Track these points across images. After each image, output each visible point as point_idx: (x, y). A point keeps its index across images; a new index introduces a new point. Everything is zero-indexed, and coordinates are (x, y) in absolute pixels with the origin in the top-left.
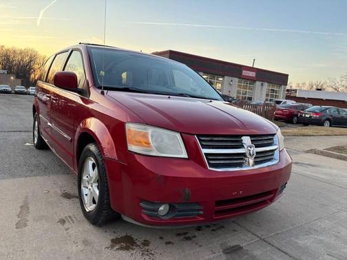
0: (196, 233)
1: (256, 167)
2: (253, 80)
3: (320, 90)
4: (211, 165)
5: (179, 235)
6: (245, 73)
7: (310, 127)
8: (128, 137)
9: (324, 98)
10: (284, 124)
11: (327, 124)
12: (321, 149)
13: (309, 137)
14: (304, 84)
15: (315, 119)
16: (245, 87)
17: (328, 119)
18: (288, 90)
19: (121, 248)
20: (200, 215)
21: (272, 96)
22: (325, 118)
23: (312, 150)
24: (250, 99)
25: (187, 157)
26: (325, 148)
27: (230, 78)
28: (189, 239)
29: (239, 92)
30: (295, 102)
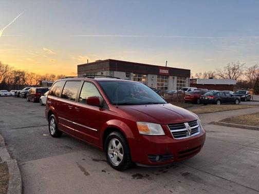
0: (167, 170)
1: (192, 135)
2: (167, 76)
3: (211, 78)
4: (175, 137)
5: (160, 171)
6: (161, 71)
7: (209, 106)
8: (138, 128)
9: (215, 83)
10: (191, 105)
11: (219, 103)
12: (217, 121)
13: (209, 114)
14: (200, 74)
15: (211, 100)
16: (162, 81)
17: (219, 100)
18: (191, 80)
19: (138, 178)
20: (172, 159)
21: (181, 85)
22: (217, 99)
23: (212, 122)
24: (166, 88)
25: (164, 134)
26: (219, 120)
27: (152, 76)
28: (165, 172)
29: (158, 84)
30: (196, 88)
